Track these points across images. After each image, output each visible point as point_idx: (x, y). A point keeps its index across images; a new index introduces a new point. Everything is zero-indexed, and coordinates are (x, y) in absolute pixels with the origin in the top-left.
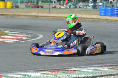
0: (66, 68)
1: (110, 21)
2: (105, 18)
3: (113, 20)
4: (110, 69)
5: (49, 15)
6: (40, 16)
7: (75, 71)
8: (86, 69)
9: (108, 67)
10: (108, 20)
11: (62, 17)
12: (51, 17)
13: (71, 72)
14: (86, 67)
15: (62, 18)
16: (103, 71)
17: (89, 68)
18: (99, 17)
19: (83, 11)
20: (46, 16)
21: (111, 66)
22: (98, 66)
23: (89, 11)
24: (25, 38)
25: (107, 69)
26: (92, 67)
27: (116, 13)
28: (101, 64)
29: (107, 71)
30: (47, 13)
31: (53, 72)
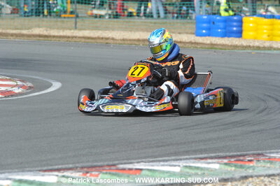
0: (118, 164)
1: (221, 49)
2: (208, 42)
3: (228, 46)
4: (223, 166)
5: (74, 35)
6: (54, 37)
7: (141, 170)
8: (167, 165)
9: (220, 160)
10: (215, 46)
11: (107, 39)
12: (80, 37)
13: (131, 172)
14: (167, 161)
15: (107, 41)
16: (207, 169)
17: (173, 163)
18: (193, 38)
19: (155, 23)
20: (69, 37)
21: (225, 158)
22: (195, 159)
23: (170, 23)
24: (17, 90)
25: (216, 166)
26: (181, 160)
27: (235, 29)
29: (216, 169)
30: (70, 29)
31: (87, 173)
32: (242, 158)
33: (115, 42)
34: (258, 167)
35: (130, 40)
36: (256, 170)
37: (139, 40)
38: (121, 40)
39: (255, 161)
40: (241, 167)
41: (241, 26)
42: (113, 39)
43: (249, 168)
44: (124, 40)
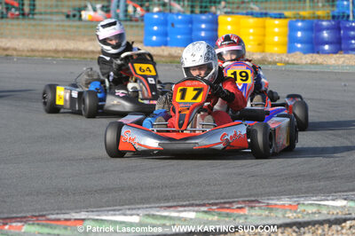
0: (49, 214)
2: (166, 53)
4: (201, 215)
7: (83, 220)
8: (120, 215)
9: (196, 208)
13: (68, 223)
14: (119, 210)
16: (179, 219)
17: (128, 212)
19: (78, 27)
21: (204, 205)
22: (161, 207)
26: (139, 209)
27: (203, 34)
28: (167, 200)
29: (191, 219)
31: (6, 224)
32: (227, 206)
33: (20, 53)
34: (252, 216)
35: (43, 51)
36: (249, 220)
37: (56, 51)
38: (28, 51)
39: (247, 208)
40: (228, 215)
41: (217, 30)
42: (15, 49)
43: (239, 216)
44: (33, 50)
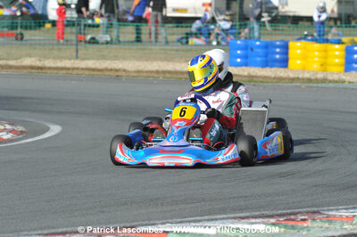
1: (262, 82)
2: (246, 73)
3: (271, 78)
6: (50, 68)
9: (266, 220)
10: (255, 79)
11: (117, 70)
12: (82, 69)
14: (199, 221)
15: (118, 73)
17: (207, 224)
19: (177, 50)
21: (272, 216)
22: (234, 218)
23: (196, 50)
24: (5, 136)
26: (216, 220)
27: (278, 56)
30: (70, 59)
31: (100, 236)
32: (292, 217)
33: (128, 74)
34: (314, 227)
35: (147, 72)
36: (311, 232)
37: (157, 71)
39: (310, 221)
40: (293, 228)
41: (287, 53)
42: (124, 71)
43: (303, 228)
